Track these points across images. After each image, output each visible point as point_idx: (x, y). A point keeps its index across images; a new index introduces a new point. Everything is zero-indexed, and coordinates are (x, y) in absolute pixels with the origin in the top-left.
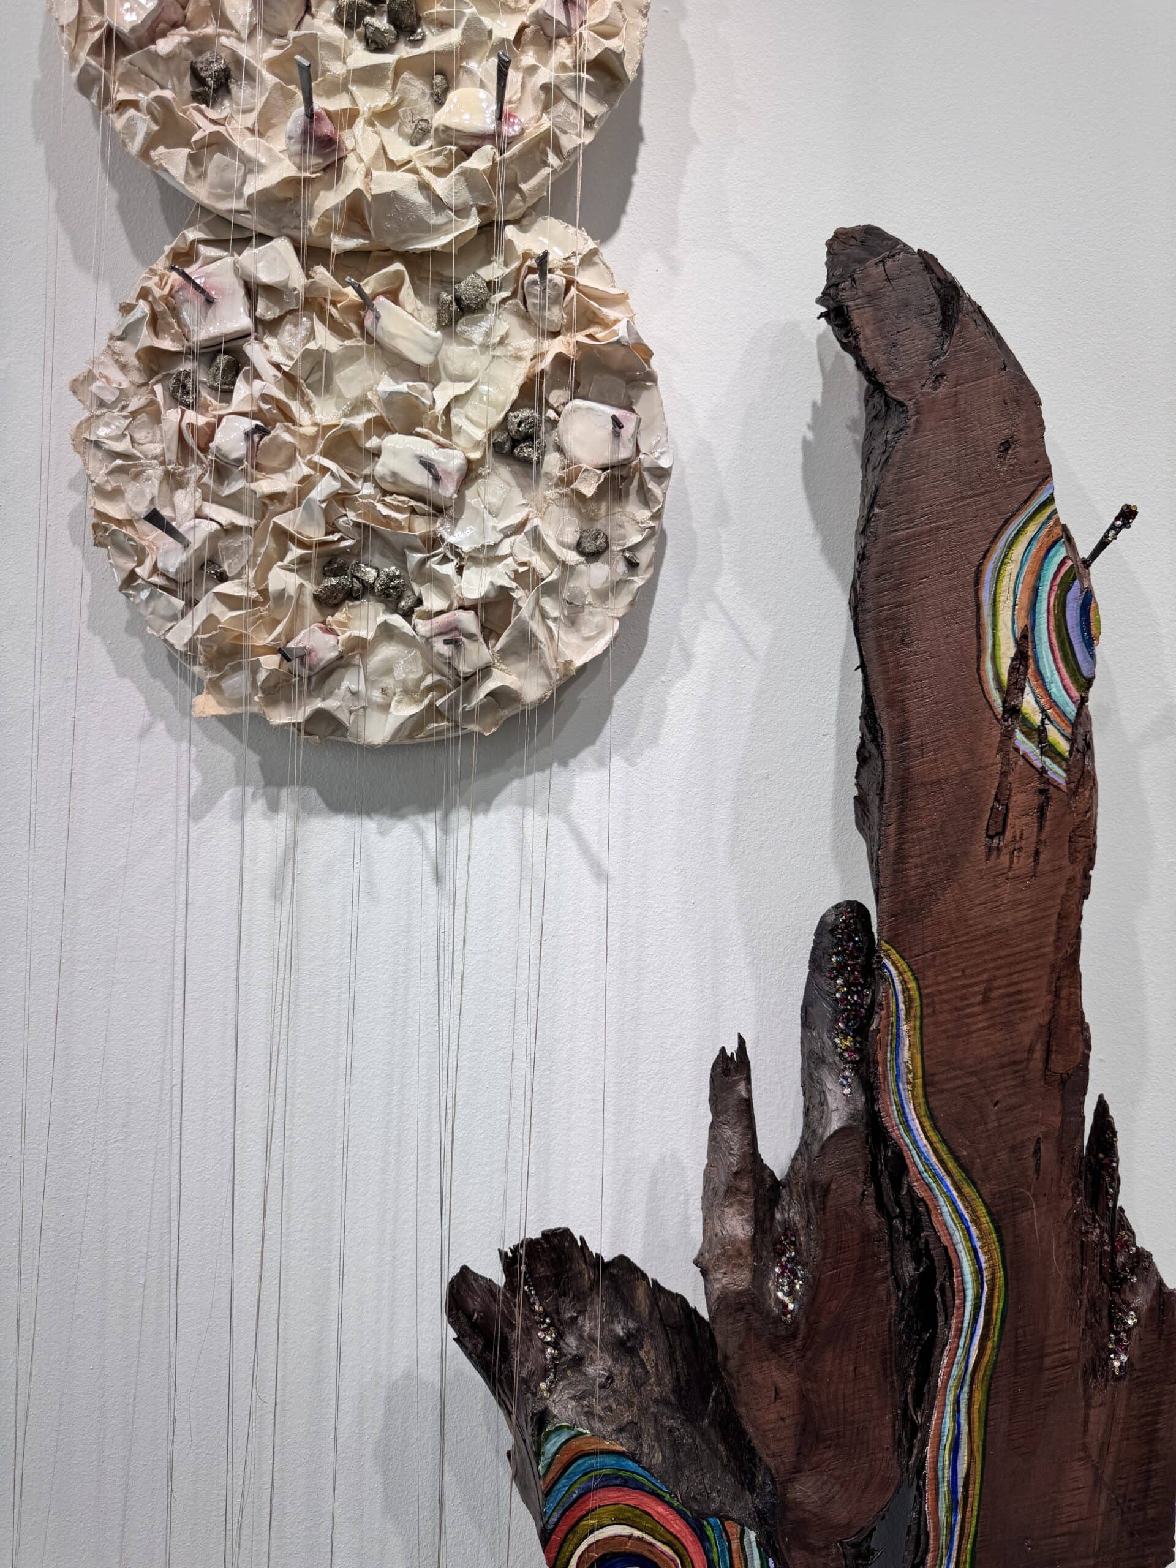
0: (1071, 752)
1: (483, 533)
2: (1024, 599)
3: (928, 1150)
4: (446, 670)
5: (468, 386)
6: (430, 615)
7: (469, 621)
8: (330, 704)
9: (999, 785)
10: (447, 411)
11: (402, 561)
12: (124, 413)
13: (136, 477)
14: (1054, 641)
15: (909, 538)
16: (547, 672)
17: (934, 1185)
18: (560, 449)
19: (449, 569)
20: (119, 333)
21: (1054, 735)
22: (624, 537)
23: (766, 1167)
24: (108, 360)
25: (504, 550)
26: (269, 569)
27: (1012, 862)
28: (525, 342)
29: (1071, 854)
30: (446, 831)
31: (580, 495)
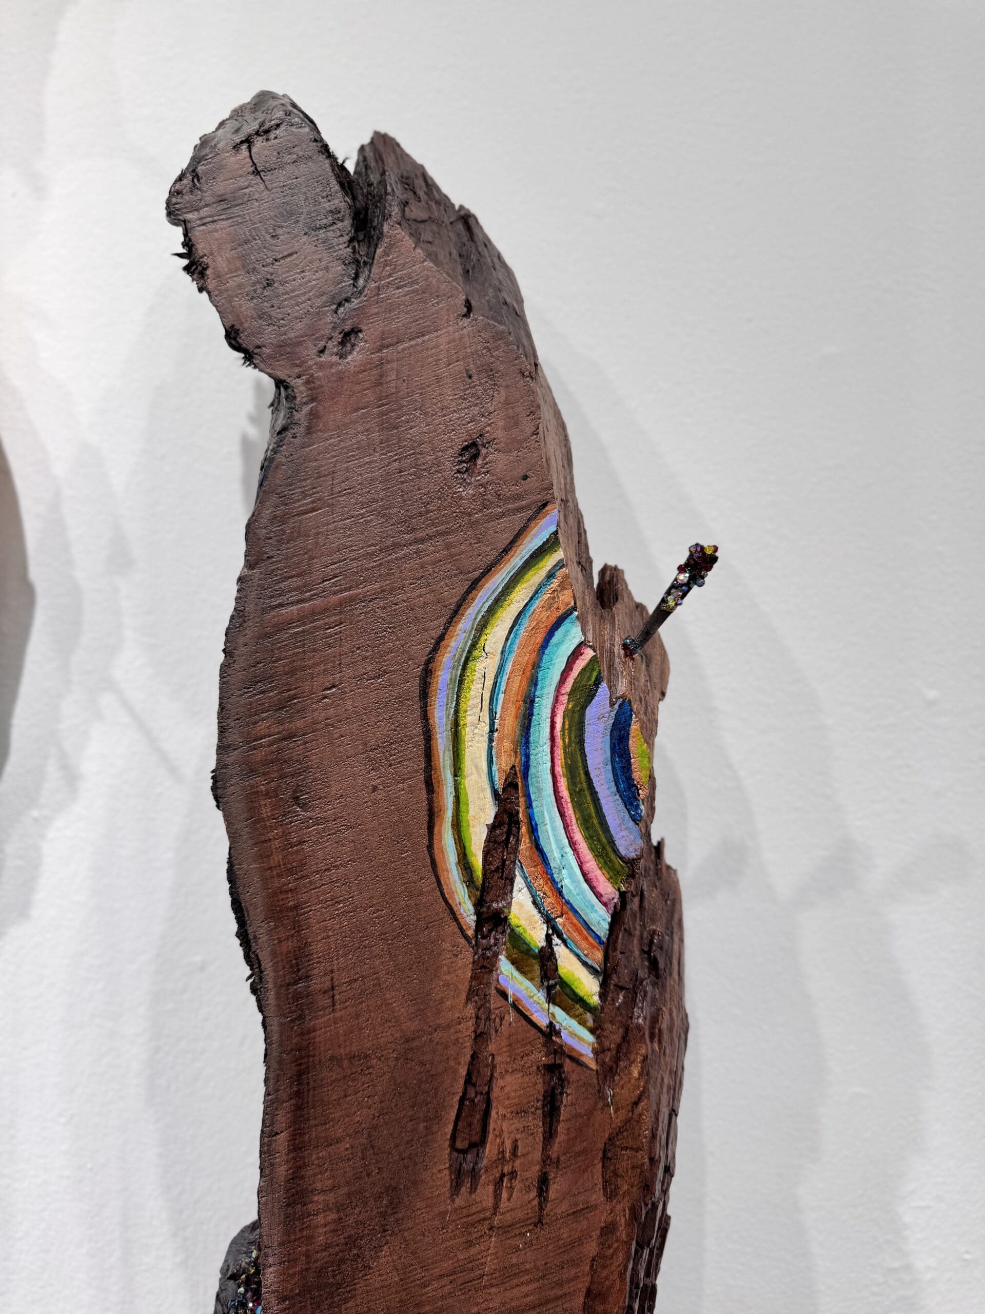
2: (509, 724)
9: (474, 1056)
14: (565, 793)
21: (569, 964)
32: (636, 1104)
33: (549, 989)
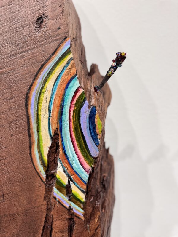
0: (86, 198)
2: (55, 114)
14: (74, 137)
21: (75, 190)
32: (97, 229)
33: (69, 197)
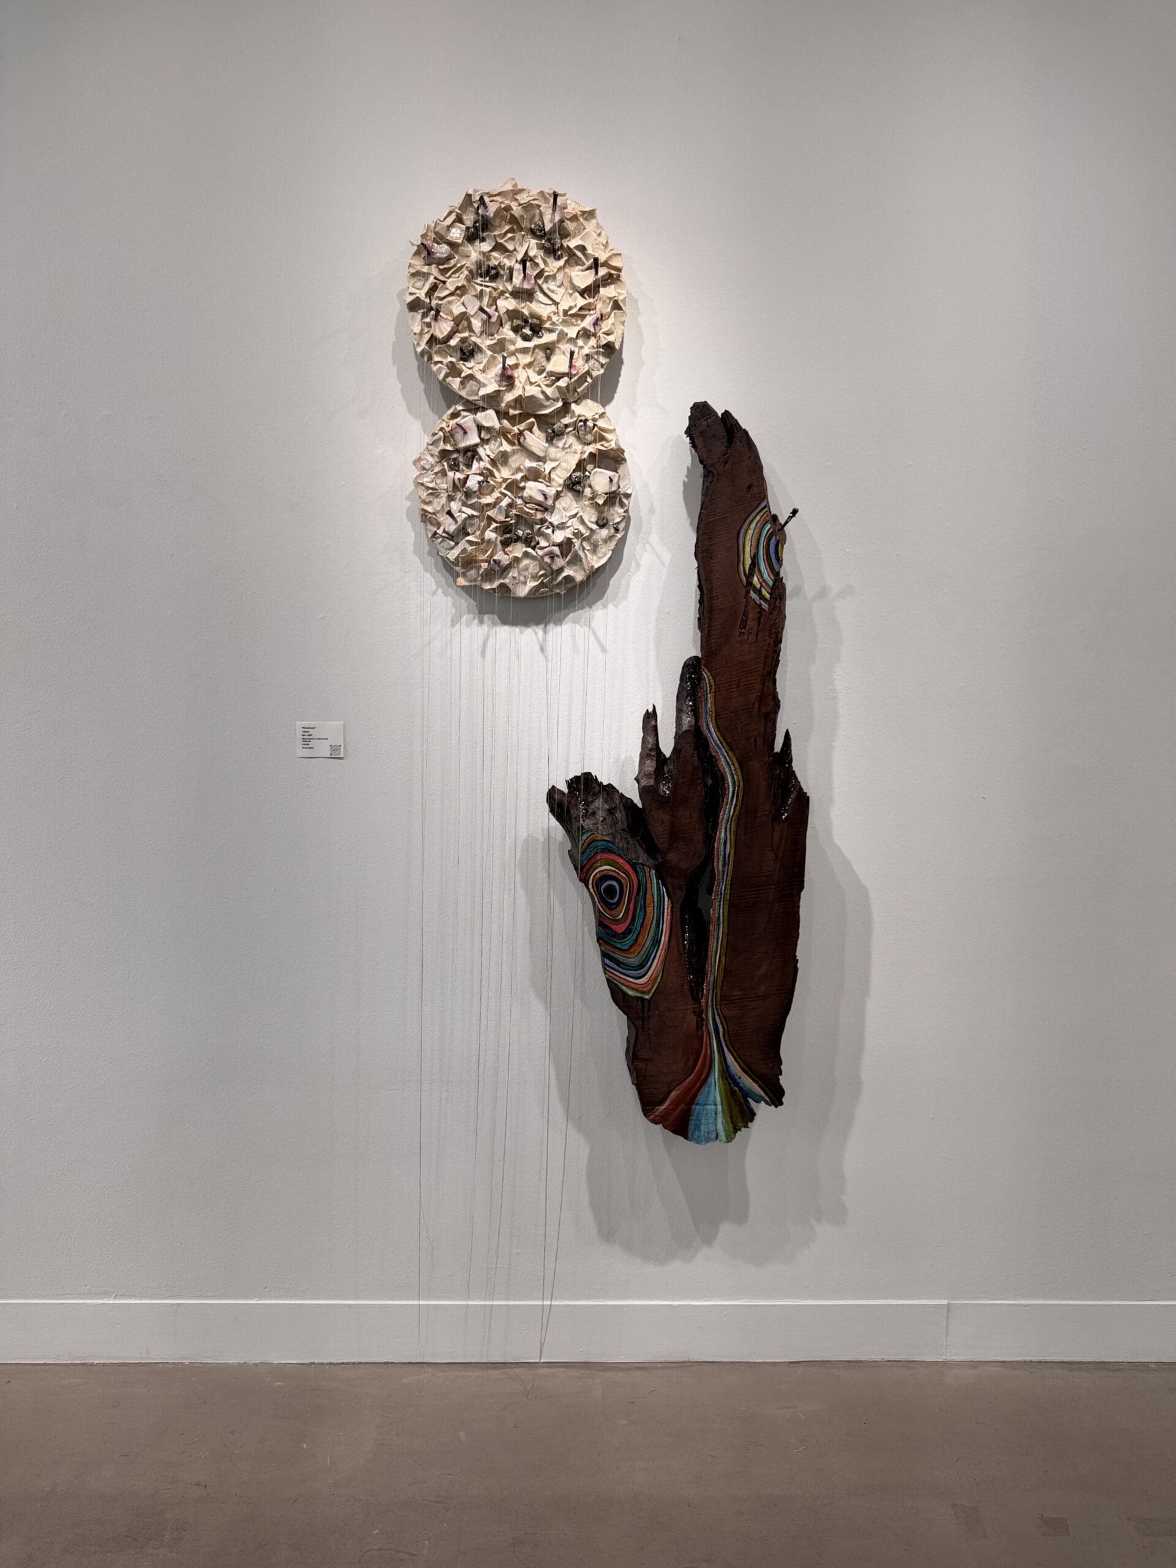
0: (771, 598)
1: (562, 518)
2: (754, 543)
3: (716, 739)
4: (548, 569)
5: (557, 463)
6: (542, 548)
7: (556, 550)
8: (507, 581)
9: (745, 610)
10: (550, 473)
11: (532, 528)
12: (432, 473)
13: (437, 497)
14: (765, 558)
15: (713, 521)
16: (584, 570)
17: (718, 751)
18: (590, 486)
19: (549, 531)
20: (430, 443)
21: (764, 592)
22: (614, 519)
23: (662, 753)
24: (426, 452)
25: (569, 524)
26: (485, 531)
27: (748, 637)
28: (578, 447)
29: (769, 635)
30: (545, 632)
31: (597, 503)
32: (776, 620)
33: (760, 597)
